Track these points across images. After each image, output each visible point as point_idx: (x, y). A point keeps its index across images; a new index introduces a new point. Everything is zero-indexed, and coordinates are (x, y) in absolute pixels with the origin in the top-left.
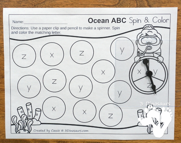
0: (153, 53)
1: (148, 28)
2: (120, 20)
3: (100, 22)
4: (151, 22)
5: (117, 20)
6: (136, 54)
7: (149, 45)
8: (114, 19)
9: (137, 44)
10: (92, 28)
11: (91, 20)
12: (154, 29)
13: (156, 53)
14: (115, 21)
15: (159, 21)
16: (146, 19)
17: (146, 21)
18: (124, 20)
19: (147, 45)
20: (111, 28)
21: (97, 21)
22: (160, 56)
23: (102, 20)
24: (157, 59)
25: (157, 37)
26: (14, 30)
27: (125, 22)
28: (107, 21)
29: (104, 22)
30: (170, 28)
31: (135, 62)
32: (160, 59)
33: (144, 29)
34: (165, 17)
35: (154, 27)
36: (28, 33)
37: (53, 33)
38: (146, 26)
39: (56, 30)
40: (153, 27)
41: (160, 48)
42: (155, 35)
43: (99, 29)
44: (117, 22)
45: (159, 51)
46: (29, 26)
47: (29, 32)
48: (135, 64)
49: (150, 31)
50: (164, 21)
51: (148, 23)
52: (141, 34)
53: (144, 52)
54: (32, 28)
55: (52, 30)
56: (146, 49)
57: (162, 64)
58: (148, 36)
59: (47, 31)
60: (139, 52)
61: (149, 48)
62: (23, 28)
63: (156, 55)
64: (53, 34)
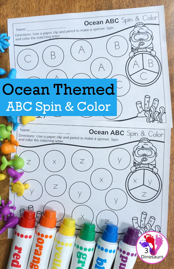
0: (148, 164)
1: (144, 141)
2: (118, 133)
3: (100, 134)
4: (147, 136)
5: (116, 133)
6: (132, 164)
7: (145, 157)
8: (113, 131)
9: (133, 156)
10: (92, 139)
11: (91, 132)
12: (150, 142)
13: (151, 165)
14: (114, 133)
15: (155, 135)
16: (143, 133)
17: (142, 135)
18: (122, 133)
19: (143, 157)
20: (110, 139)
21: (97, 132)
22: (155, 167)
23: (102, 132)
24: (152, 170)
25: (152, 149)
26: (21, 138)
27: (123, 134)
28: (107, 133)
29: (104, 134)
30: (164, 142)
31: (131, 172)
32: (155, 170)
33: (140, 141)
34: (160, 132)
35: (150, 140)
36: (33, 140)
37: (56, 141)
38: (143, 139)
39: (59, 139)
40: (148, 140)
41: (155, 160)
42: (150, 148)
43: (99, 139)
44: (116, 134)
45: (154, 163)
46: (35, 134)
47: (35, 140)
48: (131, 173)
49: (146, 143)
50: (159, 135)
51: (144, 137)
52: (138, 146)
53: (140, 163)
54: (38, 136)
55: (56, 139)
56: (142, 160)
57: (157, 175)
58: (144, 148)
59: (51, 139)
60: (135, 162)
61: (145, 159)
62: (30, 136)
63: (151, 167)
64: (56, 143)
